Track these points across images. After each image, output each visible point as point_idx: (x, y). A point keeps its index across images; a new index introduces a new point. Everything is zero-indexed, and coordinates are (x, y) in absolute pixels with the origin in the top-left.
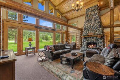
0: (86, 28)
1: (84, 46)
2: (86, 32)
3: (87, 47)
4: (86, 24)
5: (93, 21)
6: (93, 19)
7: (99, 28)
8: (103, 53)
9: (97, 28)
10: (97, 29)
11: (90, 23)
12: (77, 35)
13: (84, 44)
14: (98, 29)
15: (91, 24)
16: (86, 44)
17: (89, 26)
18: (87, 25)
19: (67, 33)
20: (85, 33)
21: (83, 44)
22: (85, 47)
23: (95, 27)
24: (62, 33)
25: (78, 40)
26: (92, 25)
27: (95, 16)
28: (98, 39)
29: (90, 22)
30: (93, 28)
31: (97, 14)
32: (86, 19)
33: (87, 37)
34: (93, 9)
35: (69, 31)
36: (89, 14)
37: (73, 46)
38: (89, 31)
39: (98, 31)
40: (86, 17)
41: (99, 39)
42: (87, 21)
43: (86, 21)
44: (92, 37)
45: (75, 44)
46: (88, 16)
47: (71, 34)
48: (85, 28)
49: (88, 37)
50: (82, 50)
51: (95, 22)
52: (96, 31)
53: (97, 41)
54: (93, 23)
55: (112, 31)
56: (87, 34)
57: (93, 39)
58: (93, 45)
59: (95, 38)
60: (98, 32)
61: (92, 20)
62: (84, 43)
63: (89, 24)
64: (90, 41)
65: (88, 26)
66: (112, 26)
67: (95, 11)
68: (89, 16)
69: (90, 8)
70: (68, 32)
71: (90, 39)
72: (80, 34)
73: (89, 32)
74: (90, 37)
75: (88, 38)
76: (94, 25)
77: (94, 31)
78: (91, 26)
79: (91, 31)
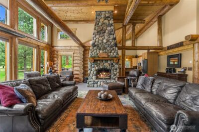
0: (96, 43)
1: (91, 75)
2: (95, 51)
3: (97, 78)
4: (95, 37)
5: (107, 35)
6: (107, 31)
7: (114, 47)
8: (142, 85)
9: (112, 47)
10: (111, 49)
11: (103, 37)
12: (75, 55)
13: (92, 72)
14: (113, 49)
15: (103, 39)
16: (95, 72)
17: (100, 42)
18: (97, 40)
19: (50, 49)
20: (93, 53)
21: (90, 73)
22: (94, 77)
23: (109, 45)
24: (38, 47)
25: (77, 65)
26: (105, 41)
27: (110, 28)
28: (112, 64)
29: (102, 35)
30: (107, 46)
31: (112, 25)
32: (97, 28)
33: (97, 60)
34: (107, 15)
35: (55, 45)
36: (101, 21)
37: (70, 76)
38: (100, 49)
39: (113, 51)
40: (95, 25)
41: (114, 64)
42: (98, 32)
43: (96, 31)
44: (105, 60)
45: (73, 72)
46: (100, 24)
47: (61, 53)
48: (94, 44)
49: (99, 60)
50: (90, 83)
51: (110, 37)
52: (111, 52)
53: (112, 67)
54: (106, 37)
55: (124, 53)
56: (98, 54)
57: (106, 64)
58: (105, 74)
59: (109, 62)
60: (113, 53)
61: (105, 32)
62: (91, 70)
63: (101, 39)
64: (101, 67)
65: (98, 42)
66: (124, 47)
67: (109, 19)
68: (101, 26)
69: (103, 11)
70: (53, 47)
71: (102, 64)
72: (82, 53)
73: (101, 52)
74: (102, 61)
75: (98, 62)
76: (108, 41)
77: (108, 50)
78: (103, 42)
79: (103, 50)
